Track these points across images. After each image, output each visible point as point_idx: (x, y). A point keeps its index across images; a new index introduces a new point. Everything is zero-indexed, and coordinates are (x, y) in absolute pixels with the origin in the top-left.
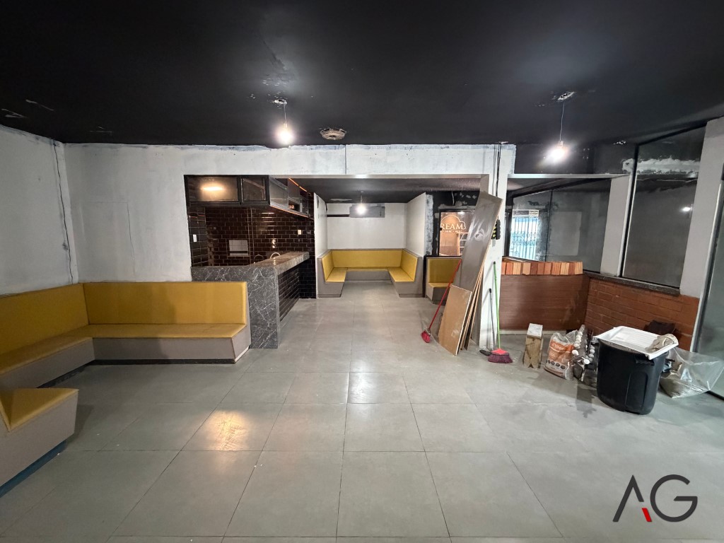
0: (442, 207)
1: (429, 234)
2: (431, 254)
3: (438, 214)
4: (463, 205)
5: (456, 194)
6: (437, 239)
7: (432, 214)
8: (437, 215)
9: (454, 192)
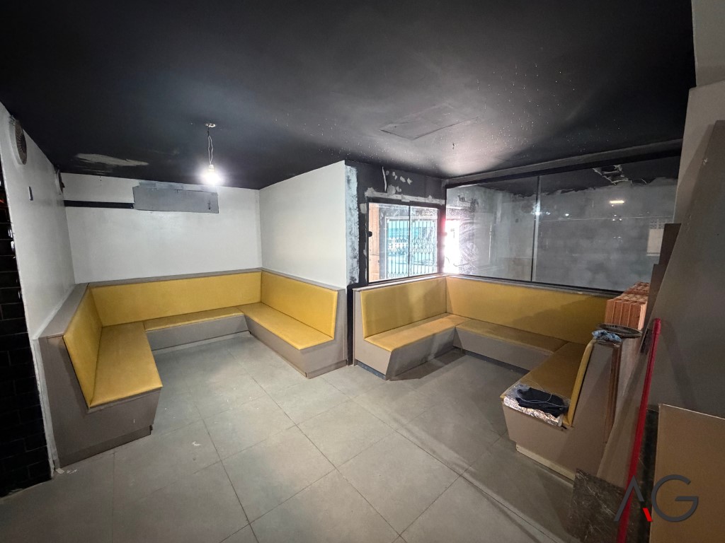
0: (370, 192)
1: (353, 243)
2: (357, 281)
3: (365, 205)
4: (397, 193)
5: (387, 173)
6: (365, 253)
7: (356, 206)
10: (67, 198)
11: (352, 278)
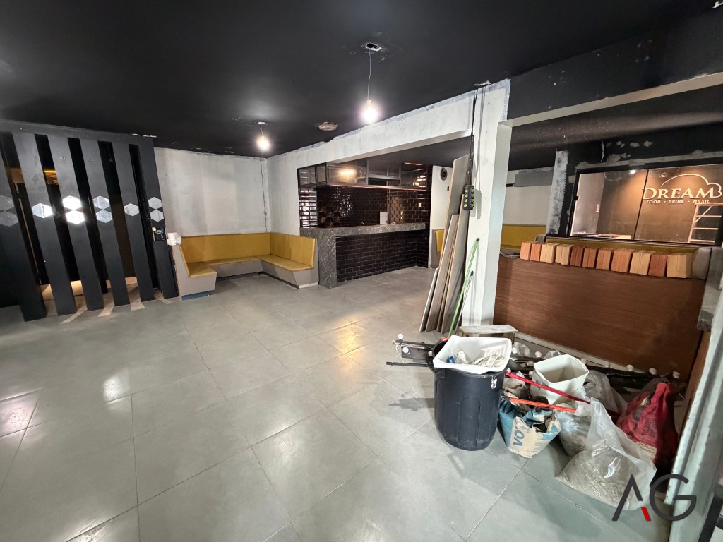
0: (582, 166)
1: (556, 205)
2: (557, 233)
3: (574, 177)
4: (622, 159)
5: (609, 145)
6: (569, 212)
7: (564, 177)
8: (572, 179)
9: (606, 141)
11: (552, 230)
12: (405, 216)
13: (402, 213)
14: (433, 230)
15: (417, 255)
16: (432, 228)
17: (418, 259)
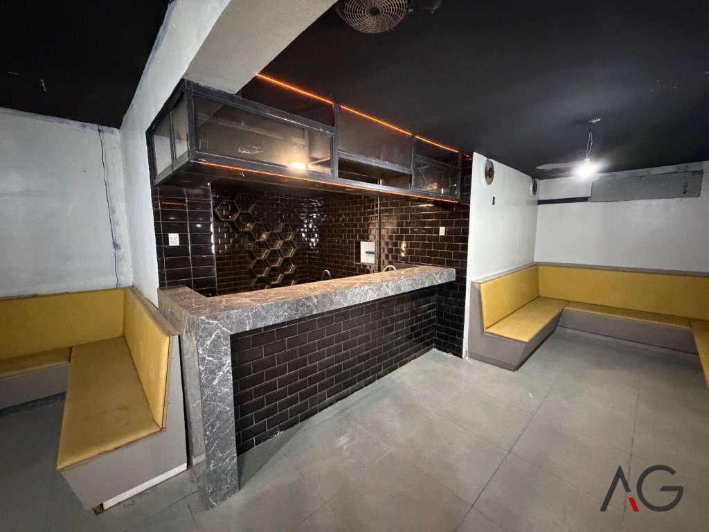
10: (542, 198)
12: (409, 252)
13: (403, 246)
14: (472, 283)
15: (438, 328)
16: (471, 276)
17: (439, 336)
